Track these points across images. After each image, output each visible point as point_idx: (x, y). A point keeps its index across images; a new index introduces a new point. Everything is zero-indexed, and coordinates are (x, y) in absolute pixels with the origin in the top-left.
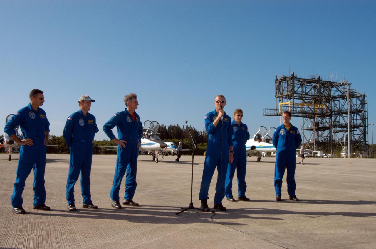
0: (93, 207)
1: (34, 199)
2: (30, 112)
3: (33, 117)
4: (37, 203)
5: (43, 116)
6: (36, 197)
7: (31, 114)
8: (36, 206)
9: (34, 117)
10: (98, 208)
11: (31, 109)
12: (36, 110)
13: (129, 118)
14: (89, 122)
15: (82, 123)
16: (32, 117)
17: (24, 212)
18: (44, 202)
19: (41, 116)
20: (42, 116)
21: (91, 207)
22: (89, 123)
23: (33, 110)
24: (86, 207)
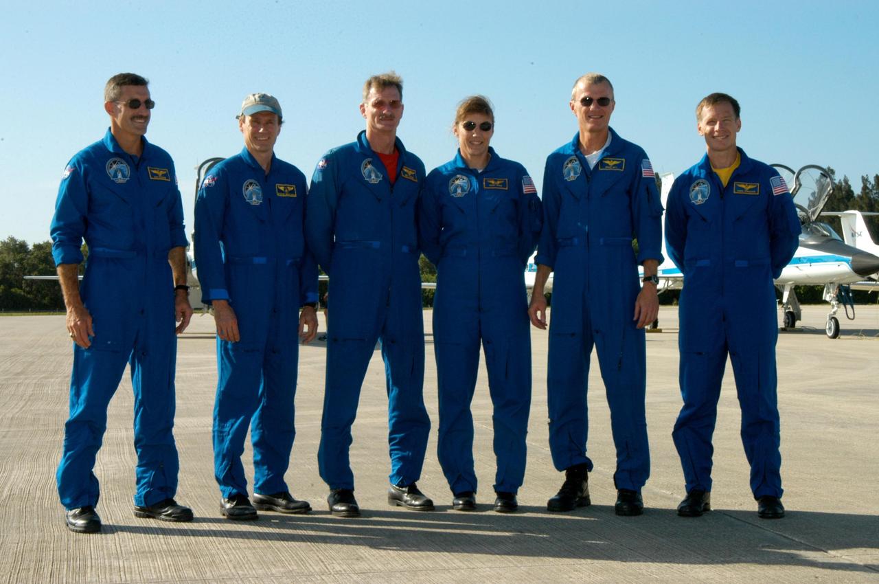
0: (292, 505)
1: (138, 482)
2: (111, 161)
3: (120, 176)
4: (146, 496)
5: (162, 173)
6: (144, 472)
7: (114, 166)
8: (143, 505)
9: (124, 175)
10: (311, 509)
11: (111, 148)
12: (133, 150)
13: (369, 166)
14: (280, 191)
15: (252, 193)
16: (116, 176)
17: (94, 526)
18: (173, 491)
19: (153, 175)
20: (159, 173)
21: (287, 507)
22: (283, 195)
23: (120, 154)
24: (268, 506)
